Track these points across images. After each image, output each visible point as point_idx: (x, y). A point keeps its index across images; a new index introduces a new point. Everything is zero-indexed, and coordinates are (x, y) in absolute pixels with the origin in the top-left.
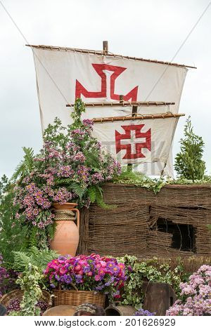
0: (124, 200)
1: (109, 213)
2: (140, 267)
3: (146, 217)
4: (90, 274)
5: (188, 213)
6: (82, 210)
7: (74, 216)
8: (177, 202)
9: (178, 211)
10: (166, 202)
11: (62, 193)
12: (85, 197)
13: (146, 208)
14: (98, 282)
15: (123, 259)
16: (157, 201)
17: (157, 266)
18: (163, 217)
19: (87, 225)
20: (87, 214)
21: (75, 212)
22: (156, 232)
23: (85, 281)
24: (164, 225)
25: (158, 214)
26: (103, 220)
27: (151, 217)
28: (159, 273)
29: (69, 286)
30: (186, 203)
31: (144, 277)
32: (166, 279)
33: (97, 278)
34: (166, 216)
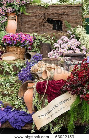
0: (34, 11)
1: (28, 17)
2: (39, 37)
3: (43, 18)
4: (19, 40)
5: (59, 16)
6: (18, 15)
7: (15, 18)
8: (55, 12)
9: (55, 15)
10: (51, 12)
11: (10, 9)
12: (19, 10)
13: (43, 15)
14: (22, 43)
15: (32, 35)
16: (47, 11)
17: (46, 37)
18: (49, 18)
19: (20, 21)
20: (20, 17)
21: (15, 16)
22: (47, 24)
23: (17, 43)
24: (50, 21)
25: (47, 16)
26: (26, 19)
27: (45, 18)
28: (46, 40)
29: (11, 45)
30: (58, 12)
31: (40, 41)
32: (49, 42)
33: (22, 42)
34: (50, 17)
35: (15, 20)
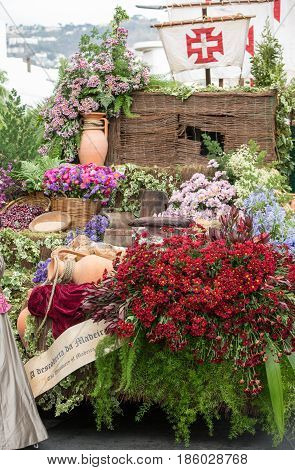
0: (154, 109)
1: (139, 122)
2: (142, 176)
3: (176, 125)
4: (77, 182)
5: (216, 121)
6: (111, 119)
7: (103, 125)
8: (205, 110)
9: (206, 118)
10: (195, 110)
12: (112, 105)
13: (174, 118)
14: (85, 190)
15: (124, 168)
16: (185, 109)
18: (191, 125)
20: (114, 123)
21: (103, 121)
22: (184, 140)
23: (73, 189)
24: (192, 133)
25: (186, 121)
26: (133, 128)
27: (180, 126)
28: (157, 181)
30: (214, 111)
31: (142, 185)
32: (162, 188)
34: (194, 123)
35: (103, 130)
